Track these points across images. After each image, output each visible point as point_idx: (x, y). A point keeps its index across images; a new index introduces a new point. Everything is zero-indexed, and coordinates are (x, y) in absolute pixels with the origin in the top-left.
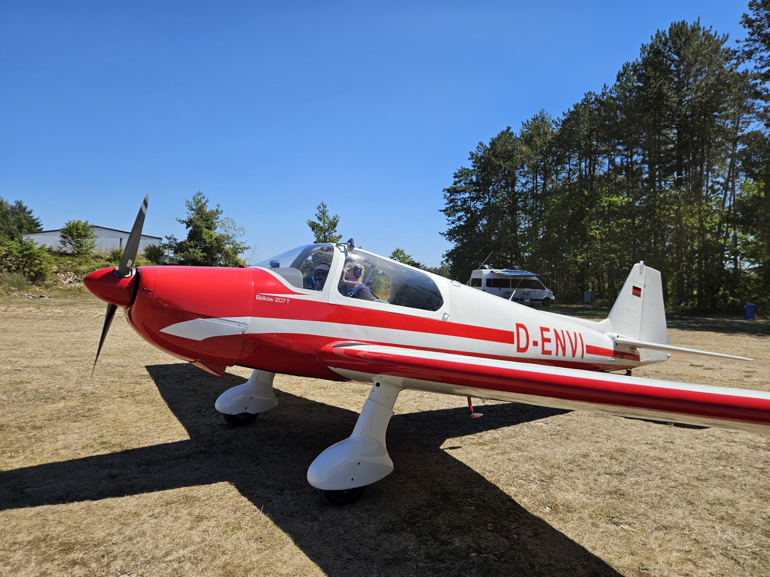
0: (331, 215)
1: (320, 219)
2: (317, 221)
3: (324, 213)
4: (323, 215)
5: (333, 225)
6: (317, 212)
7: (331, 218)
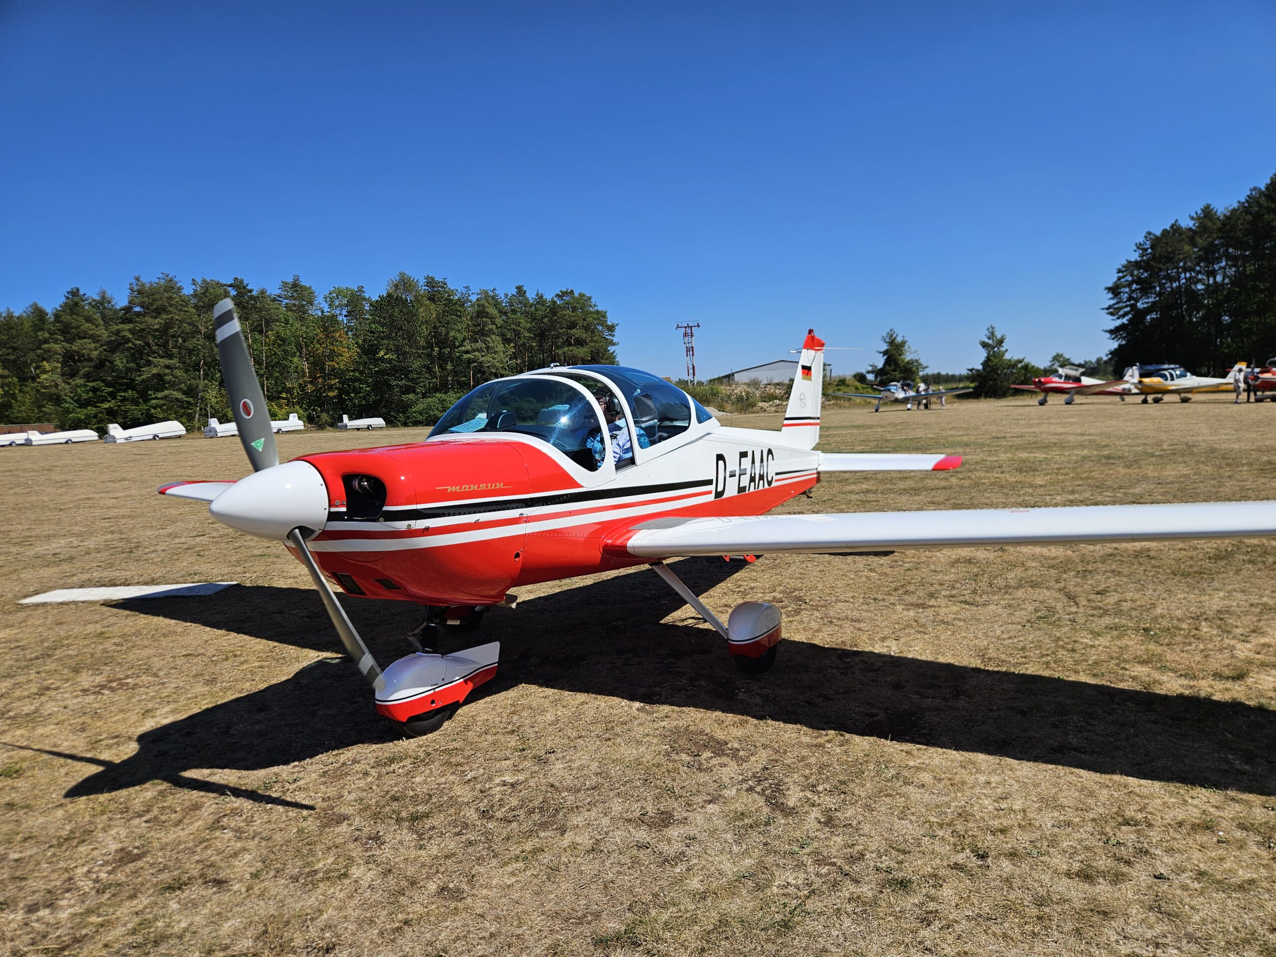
0: (998, 335)
1: (989, 338)
2: (987, 341)
3: (993, 334)
4: (992, 335)
5: (1000, 342)
6: (987, 333)
7: (999, 337)
